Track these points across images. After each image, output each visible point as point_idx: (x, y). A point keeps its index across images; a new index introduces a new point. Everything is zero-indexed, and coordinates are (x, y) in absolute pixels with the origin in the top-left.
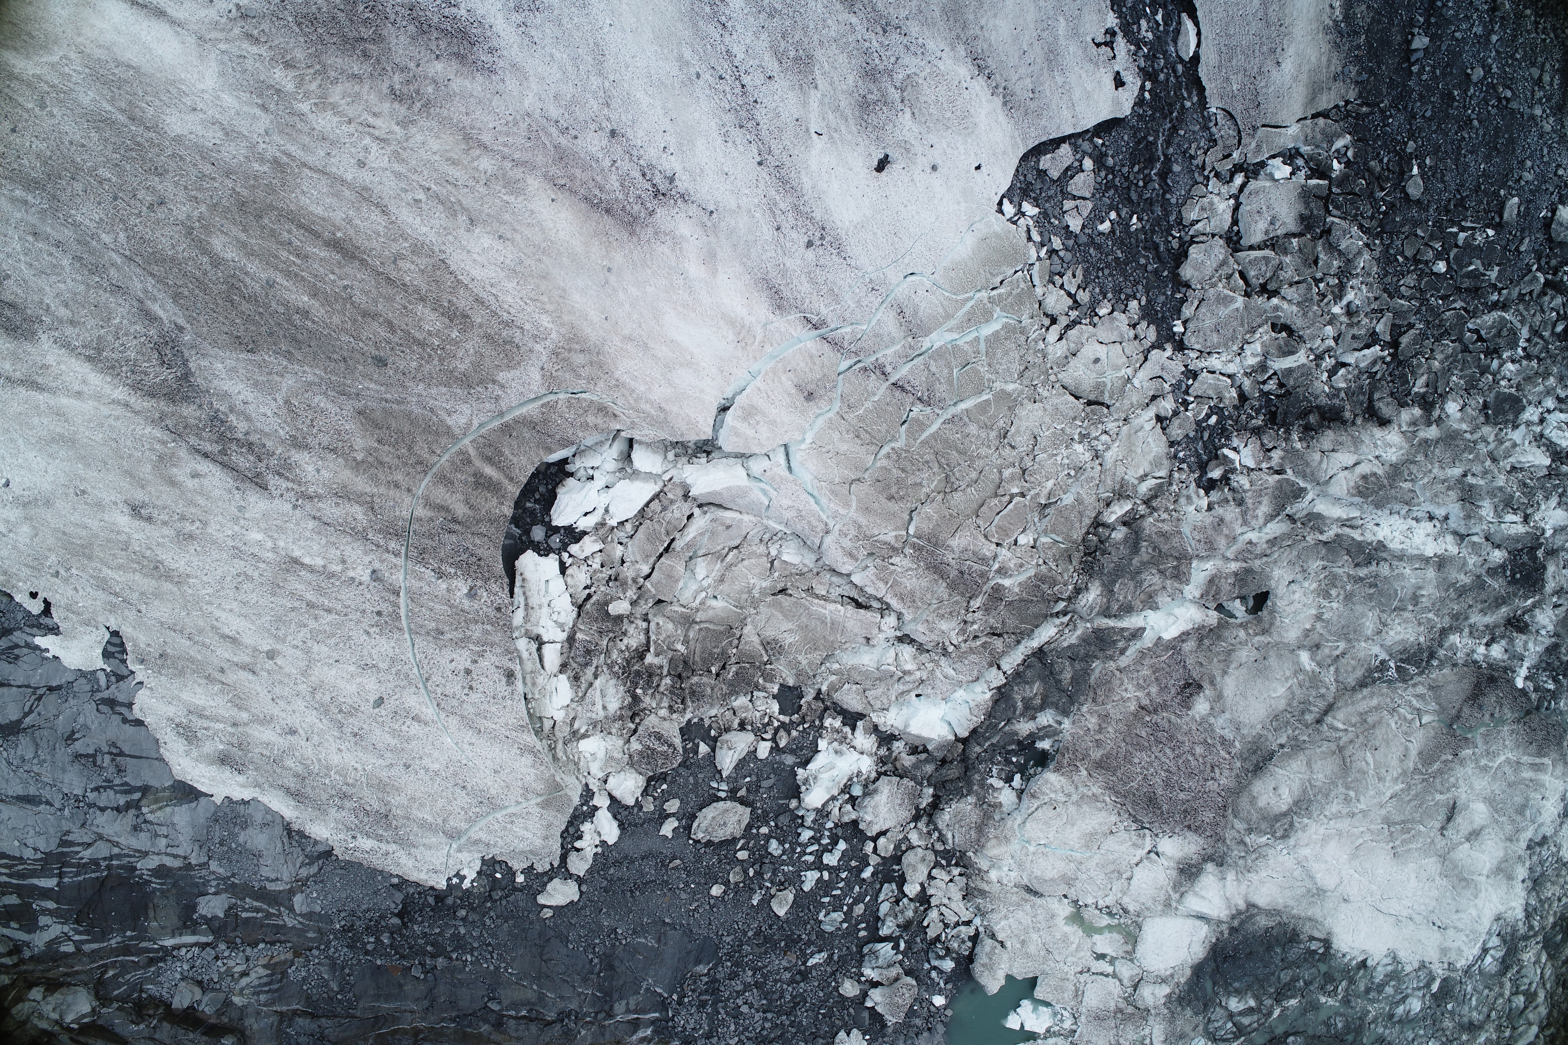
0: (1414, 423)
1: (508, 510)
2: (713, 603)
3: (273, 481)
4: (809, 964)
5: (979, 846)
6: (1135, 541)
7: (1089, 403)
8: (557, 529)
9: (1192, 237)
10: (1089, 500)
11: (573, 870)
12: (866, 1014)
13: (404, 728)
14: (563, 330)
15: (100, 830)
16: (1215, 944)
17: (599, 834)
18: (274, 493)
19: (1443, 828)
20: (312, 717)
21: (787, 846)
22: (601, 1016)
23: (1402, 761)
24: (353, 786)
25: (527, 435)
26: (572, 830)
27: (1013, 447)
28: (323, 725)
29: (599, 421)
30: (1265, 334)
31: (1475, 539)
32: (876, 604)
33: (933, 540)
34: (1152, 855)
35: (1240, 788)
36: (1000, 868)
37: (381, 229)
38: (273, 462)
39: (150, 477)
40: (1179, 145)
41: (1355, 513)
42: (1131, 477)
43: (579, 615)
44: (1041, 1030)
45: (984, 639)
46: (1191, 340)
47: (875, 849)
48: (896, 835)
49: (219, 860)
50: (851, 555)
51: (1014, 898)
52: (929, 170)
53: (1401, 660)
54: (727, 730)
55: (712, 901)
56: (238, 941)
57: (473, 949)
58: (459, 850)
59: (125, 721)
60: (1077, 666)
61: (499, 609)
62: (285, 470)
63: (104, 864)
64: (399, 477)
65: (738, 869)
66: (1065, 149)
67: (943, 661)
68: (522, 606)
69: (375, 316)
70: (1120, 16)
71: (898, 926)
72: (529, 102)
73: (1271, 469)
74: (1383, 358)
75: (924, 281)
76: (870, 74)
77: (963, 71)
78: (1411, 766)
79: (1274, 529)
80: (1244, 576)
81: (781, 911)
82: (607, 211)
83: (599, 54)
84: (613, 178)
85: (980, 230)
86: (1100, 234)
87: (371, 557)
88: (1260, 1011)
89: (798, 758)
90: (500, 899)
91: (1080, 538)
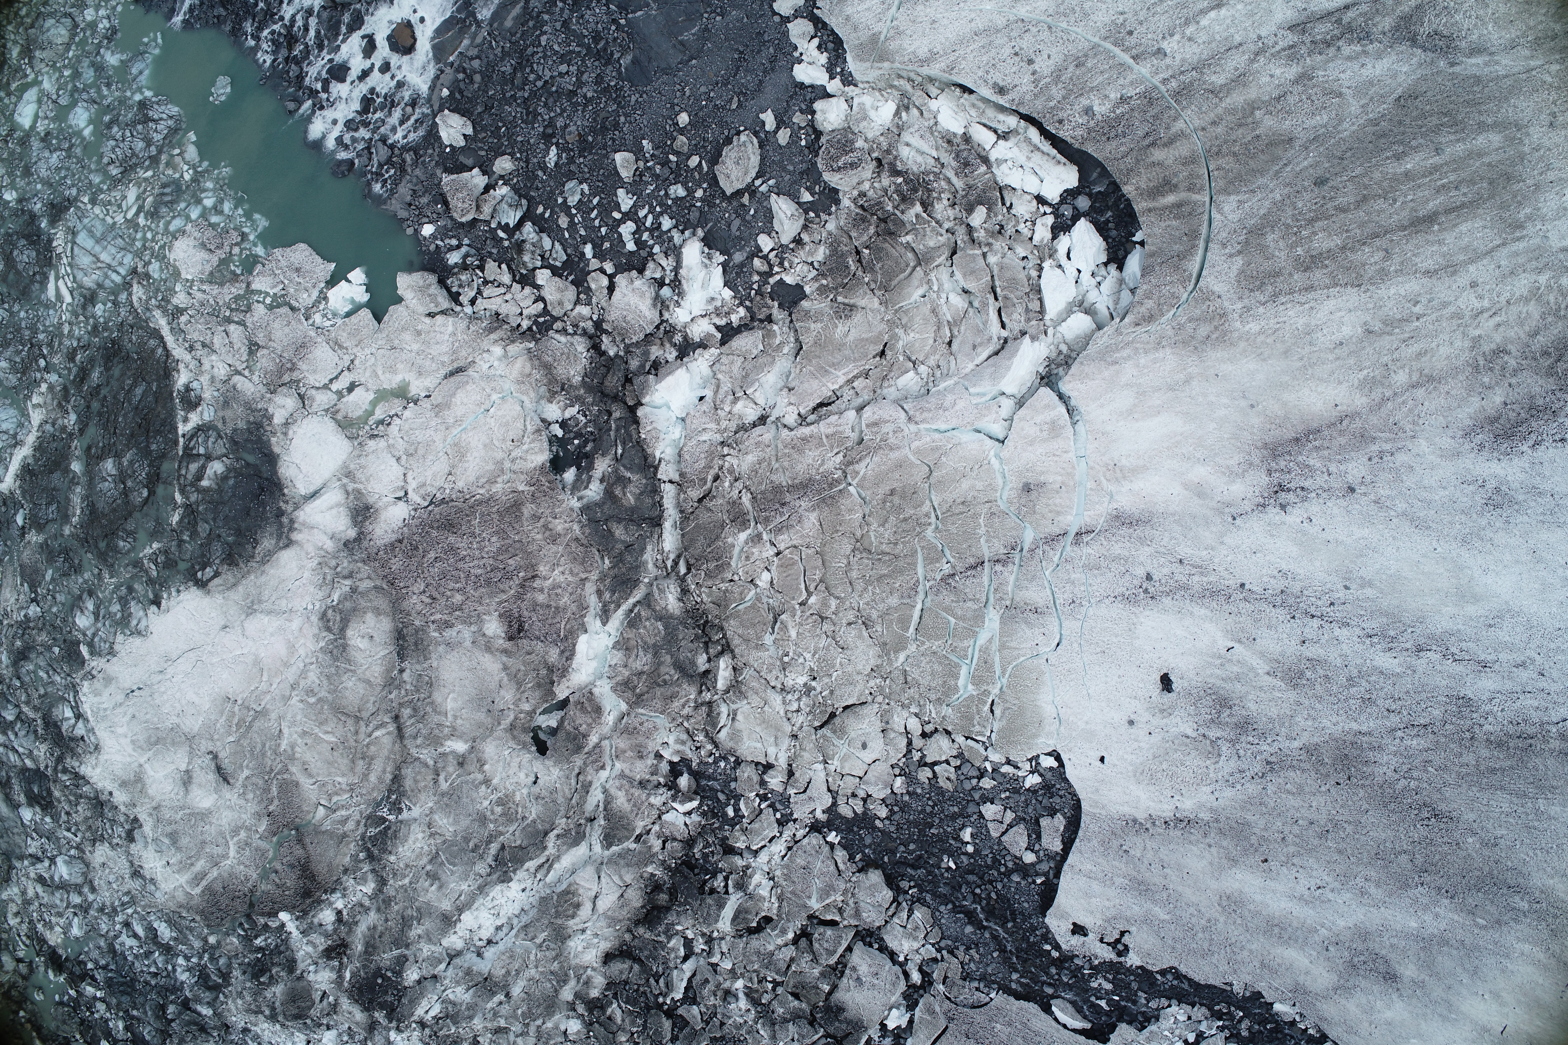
0: (587, 983)
1: (1128, 190)
2: (921, 291)
3: (1291, 38)
4: (554, 148)
5: (534, 357)
6: (685, 671)
7: (833, 715)
8: (1075, 219)
9: (899, 904)
10: (754, 657)
11: (799, 21)
12: (469, 162)
14: (1236, 335)
16: (281, 490)
17: (810, 64)
18: (1282, 32)
19: (216, 758)
21: (670, 202)
23: (304, 763)
25: (1176, 247)
26: (831, 46)
27: (850, 624)
29: (1143, 309)
30: (769, 907)
31: (442, 966)
32: (813, 417)
33: (829, 501)
34: (402, 494)
35: (397, 608)
36: (500, 359)
37: (1418, 260)
40: (986, 944)
41: (550, 878)
42: (743, 707)
43: (997, 183)
44: (331, 294)
45: (709, 484)
46: (815, 839)
47: (603, 272)
48: (600, 296)
50: (875, 424)
51: (464, 353)
52: (1133, 717)
53: (389, 828)
54: (805, 227)
55: (677, 108)
60: (620, 546)
61: (1060, 122)
62: (1291, 53)
64: (1220, 130)
65: (685, 149)
66: (1057, 846)
67: (719, 438)
68: (1040, 145)
69: (1358, 204)
70: (1130, 971)
71: (523, 241)
72: (1422, 445)
73: (648, 832)
74: (665, 996)
75: (1046, 649)
76: (1244, 726)
77: (1188, 805)
78: (293, 769)
79: (596, 797)
80: (577, 741)
81: (619, 157)
82: (1297, 440)
83: (1420, 525)
84: (1318, 465)
85: (1051, 726)
86: (964, 826)
87: (1178, 61)
88: (192, 485)
89: (734, 266)
91: (726, 625)
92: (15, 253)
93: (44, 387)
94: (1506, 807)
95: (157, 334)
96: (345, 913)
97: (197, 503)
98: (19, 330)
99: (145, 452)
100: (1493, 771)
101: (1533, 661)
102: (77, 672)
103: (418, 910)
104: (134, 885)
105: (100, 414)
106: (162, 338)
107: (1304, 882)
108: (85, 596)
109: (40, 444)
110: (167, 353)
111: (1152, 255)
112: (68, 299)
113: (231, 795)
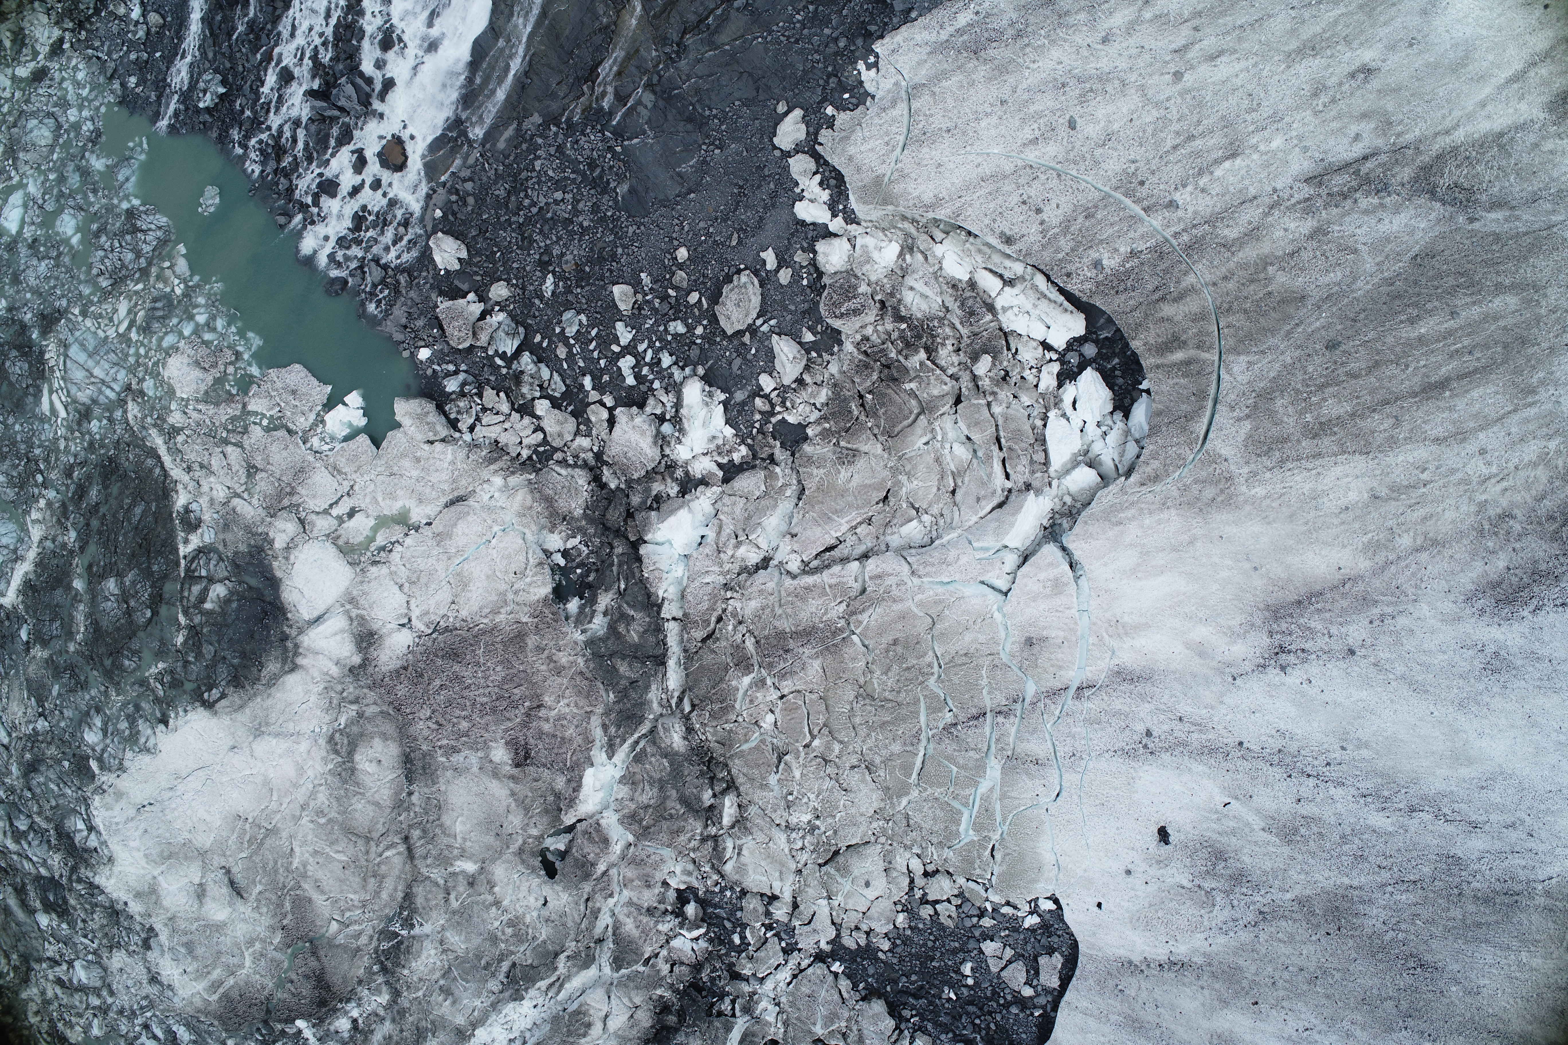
1: (1136, 345)
2: (924, 440)
3: (1307, 191)
4: (550, 276)
5: (535, 489)
6: (691, 805)
7: (836, 853)
8: (1081, 368)
9: (901, 1032)
10: (758, 796)
11: (800, 156)
12: (465, 287)
13: (1035, 126)
14: (1241, 498)
16: (285, 614)
17: (812, 201)
18: (1298, 185)
19: (229, 873)
20: (1104, 64)
21: (669, 338)
22: (655, 79)
23: (316, 881)
24: (1022, 49)
25: (1184, 407)
26: (833, 182)
27: (853, 767)
28: (1091, 67)
29: (1148, 469)
30: (776, 1032)
32: (815, 564)
33: (832, 649)
34: (406, 621)
35: (404, 734)
36: (500, 490)
37: (1427, 427)
38: (1319, 203)
39: (1382, 103)
41: (561, 997)
42: (748, 843)
43: (1001, 329)
44: (328, 417)
45: (712, 625)
46: (819, 969)
47: (603, 405)
48: (600, 429)
50: (879, 577)
51: (464, 482)
52: (1130, 867)
53: (401, 943)
54: (807, 368)
55: (676, 243)
57: (804, 27)
58: (896, 84)
60: (624, 682)
61: (1069, 275)
62: (1307, 207)
64: (1231, 285)
65: (685, 284)
66: (1054, 982)
67: (722, 580)
68: (1047, 293)
69: (1370, 370)
71: (522, 372)
72: (1424, 609)
73: (656, 955)
75: (1046, 800)
76: (1239, 878)
77: (1182, 950)
78: (306, 886)
79: (605, 922)
80: (585, 869)
81: (618, 290)
82: (1299, 602)
83: (1418, 688)
84: (1319, 627)
85: (1050, 872)
86: (964, 961)
87: (1190, 215)
88: (195, 607)
89: (736, 404)
90: (827, 82)
91: (730, 763)
92: (8, 364)
93: (42, 503)
94: (1489, 959)
95: (153, 453)
96: (360, 1021)
97: (201, 624)
98: (14, 443)
99: (147, 573)
100: (1479, 925)
101: (1523, 822)
102: (87, 785)
103: (433, 1023)
104: (153, 990)
105: (100, 533)
106: (159, 457)
107: (1292, 1024)
108: (92, 712)
109: (41, 561)
110: (165, 473)
111: (1159, 413)
112: (63, 414)
113: (245, 909)
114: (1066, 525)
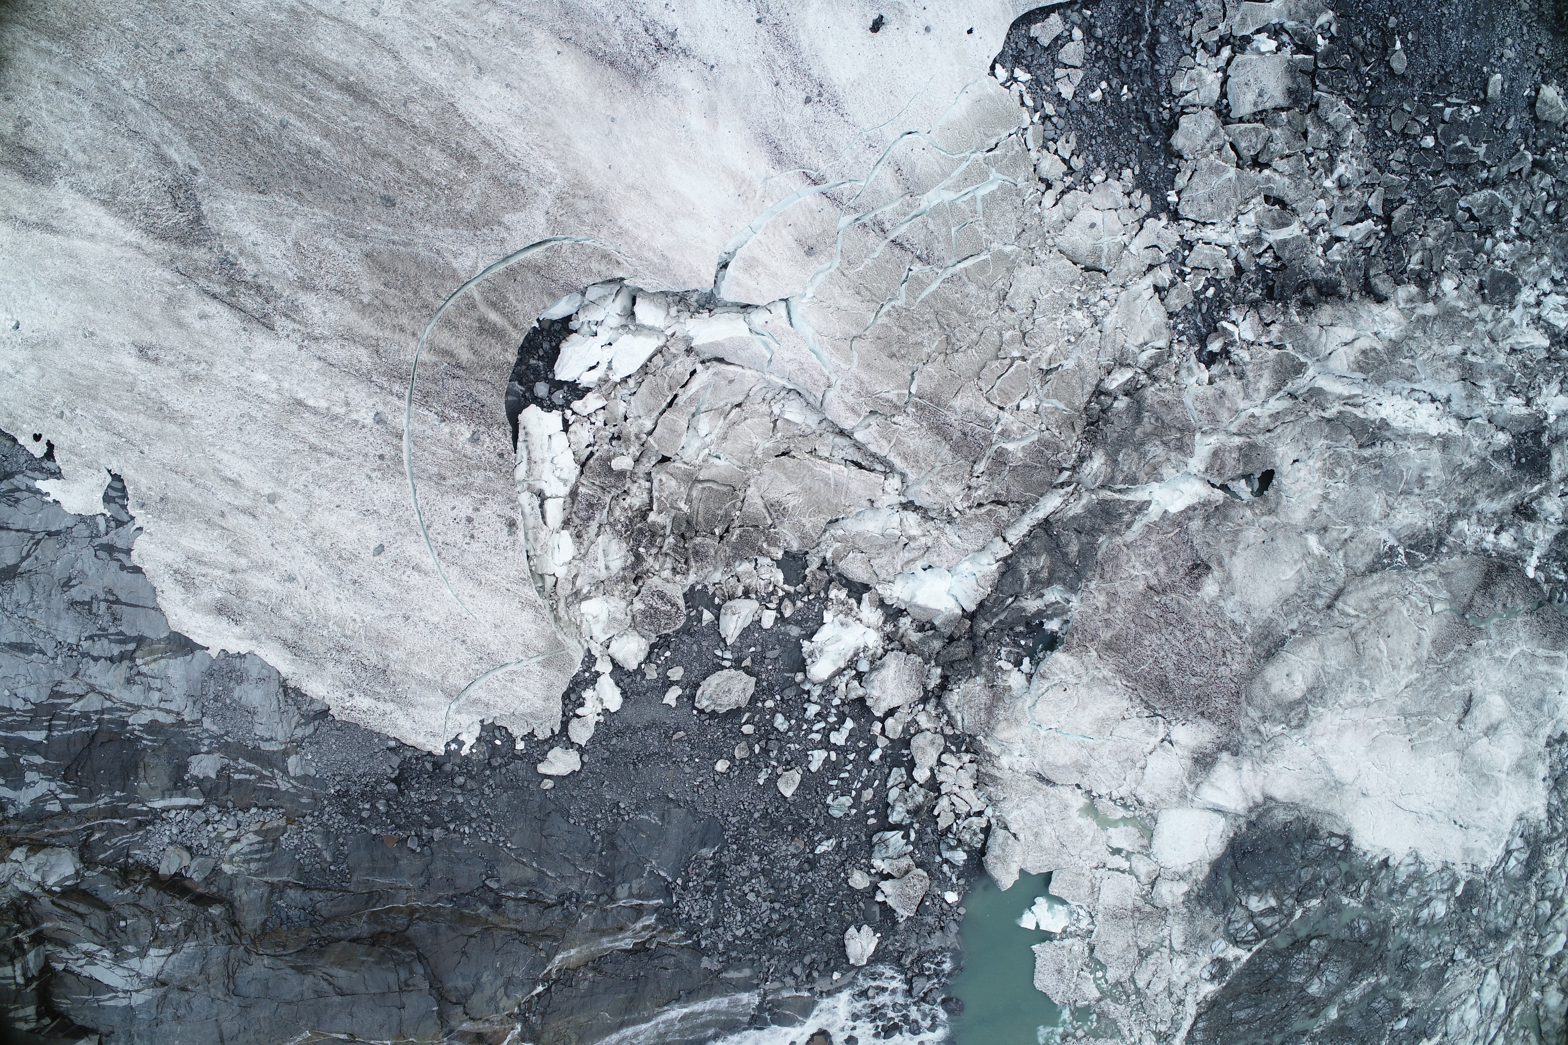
0: (1411, 300)
1: (512, 357)
2: (717, 461)
3: (279, 322)
5: (989, 728)
6: (1137, 411)
7: (1087, 269)
8: (561, 384)
9: (1183, 107)
10: (1090, 366)
11: (574, 739)
12: (876, 909)
13: (404, 577)
14: (568, 176)
15: (92, 681)
16: (1233, 839)
17: (601, 701)
18: (280, 333)
19: (1460, 721)
20: (311, 564)
21: (793, 722)
22: (603, 899)
23: (1415, 650)
24: (351, 638)
25: (531, 280)
26: (573, 697)
27: (1013, 310)
28: (322, 572)
29: (603, 268)
30: (1258, 204)
31: (1478, 420)
32: (880, 468)
33: (936, 400)
34: (1166, 743)
35: (1253, 674)
36: (1010, 753)
37: (392, 73)
38: (281, 304)
39: (158, 319)
40: (1165, 17)
41: (1358, 391)
42: (1132, 344)
43: (582, 472)
44: (1058, 930)
45: (988, 508)
46: (1185, 210)
47: (883, 729)
48: (903, 716)
49: (213, 716)
50: (853, 410)
51: (1026, 786)
52: (923, 32)
53: (1411, 547)
54: (732, 597)
55: (717, 778)
56: (230, 804)
57: (471, 820)
58: (458, 712)
59: (123, 567)
60: (1084, 539)
61: (501, 455)
62: (292, 311)
63: (94, 718)
64: (404, 320)
65: (743, 744)
66: (1055, 18)
67: (948, 528)
68: (525, 460)
69: (384, 156)
71: (908, 812)
73: (1270, 343)
74: (1376, 233)
75: (921, 140)
78: (1425, 654)
79: (1276, 405)
80: (1248, 452)
82: (612, 64)
84: (618, 32)
85: (974, 91)
86: (1092, 103)
87: (375, 399)
88: (1281, 911)
89: (803, 629)
90: (500, 766)
91: (1082, 406)
95: (1190, 1040)
96: (1493, 529)
97: (1291, 897)
99: (1284, 969)
102: (1478, 883)
103: (1453, 473)
105: (1282, 1030)
106: (1189, 1032)
108: (1420, 924)
110: (1199, 1016)
111: (550, 295)
113: (1478, 686)
114: (695, 297)
